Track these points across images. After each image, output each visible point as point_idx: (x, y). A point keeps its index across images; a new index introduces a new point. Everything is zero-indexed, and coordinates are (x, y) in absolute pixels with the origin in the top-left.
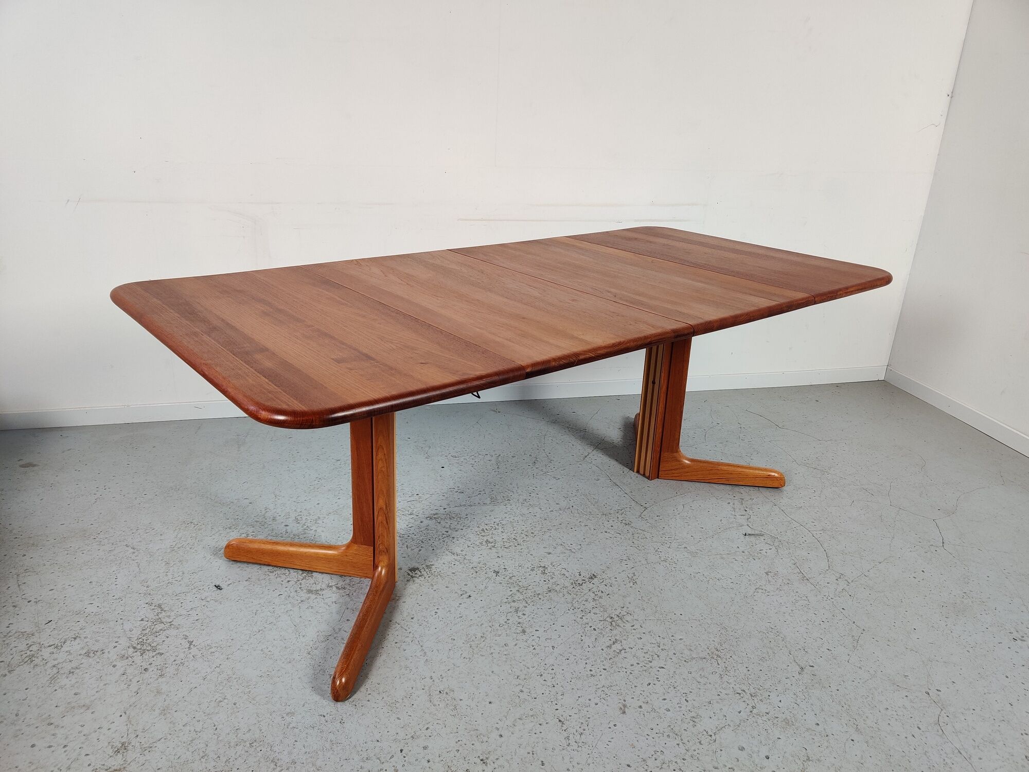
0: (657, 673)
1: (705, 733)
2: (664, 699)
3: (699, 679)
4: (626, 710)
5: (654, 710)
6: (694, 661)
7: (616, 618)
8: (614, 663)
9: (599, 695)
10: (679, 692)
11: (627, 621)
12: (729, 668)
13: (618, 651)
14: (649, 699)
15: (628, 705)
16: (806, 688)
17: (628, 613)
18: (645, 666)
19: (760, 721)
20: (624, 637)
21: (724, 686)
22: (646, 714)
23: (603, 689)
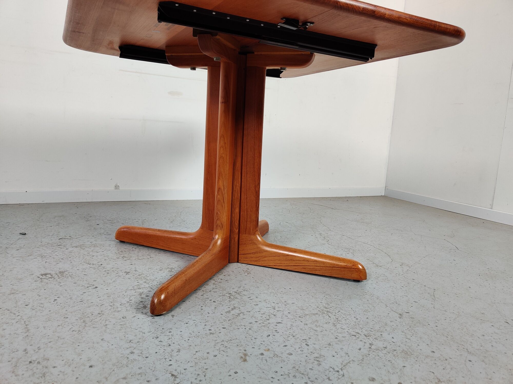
0: (275, 327)
1: (331, 370)
2: (285, 346)
3: (315, 328)
4: (247, 358)
5: (276, 355)
6: (308, 317)
7: (234, 294)
8: (233, 323)
9: (218, 348)
10: (299, 339)
11: (244, 295)
12: (340, 319)
13: (237, 314)
14: (270, 347)
15: (249, 354)
16: (410, 327)
17: (244, 290)
18: (263, 323)
19: (381, 354)
20: (242, 305)
21: (339, 331)
22: (268, 359)
23: (223, 343)
